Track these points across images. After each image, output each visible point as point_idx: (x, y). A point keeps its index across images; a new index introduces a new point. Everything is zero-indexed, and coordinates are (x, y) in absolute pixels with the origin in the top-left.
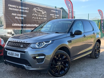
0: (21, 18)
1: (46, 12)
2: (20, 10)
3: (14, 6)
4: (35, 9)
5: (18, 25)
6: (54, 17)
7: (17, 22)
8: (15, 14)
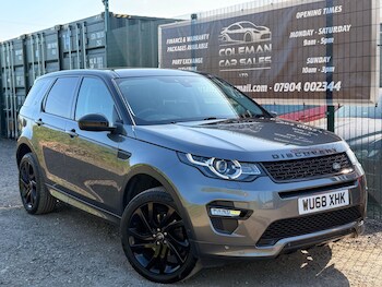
1: (267, 31)
3: (177, 41)
4: (226, 30)
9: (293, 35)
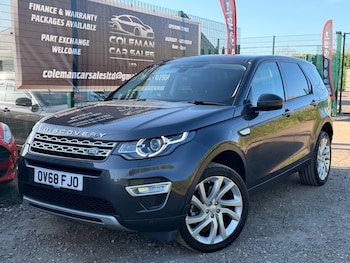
0: (71, 51)
2: (69, 24)
3: (48, 9)
4: (117, 19)
5: (63, 75)
6: (176, 47)
7: (58, 65)
8: (52, 38)
9: (167, 39)
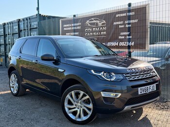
9: (115, 23)
